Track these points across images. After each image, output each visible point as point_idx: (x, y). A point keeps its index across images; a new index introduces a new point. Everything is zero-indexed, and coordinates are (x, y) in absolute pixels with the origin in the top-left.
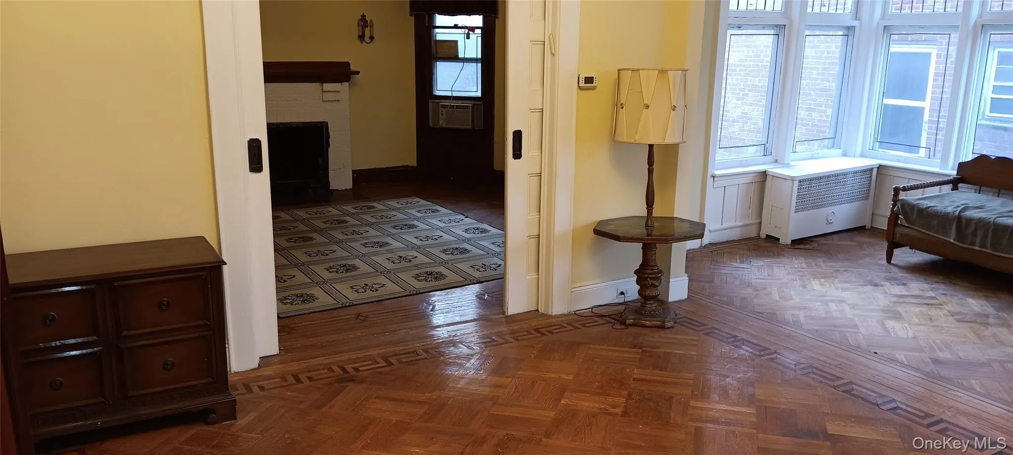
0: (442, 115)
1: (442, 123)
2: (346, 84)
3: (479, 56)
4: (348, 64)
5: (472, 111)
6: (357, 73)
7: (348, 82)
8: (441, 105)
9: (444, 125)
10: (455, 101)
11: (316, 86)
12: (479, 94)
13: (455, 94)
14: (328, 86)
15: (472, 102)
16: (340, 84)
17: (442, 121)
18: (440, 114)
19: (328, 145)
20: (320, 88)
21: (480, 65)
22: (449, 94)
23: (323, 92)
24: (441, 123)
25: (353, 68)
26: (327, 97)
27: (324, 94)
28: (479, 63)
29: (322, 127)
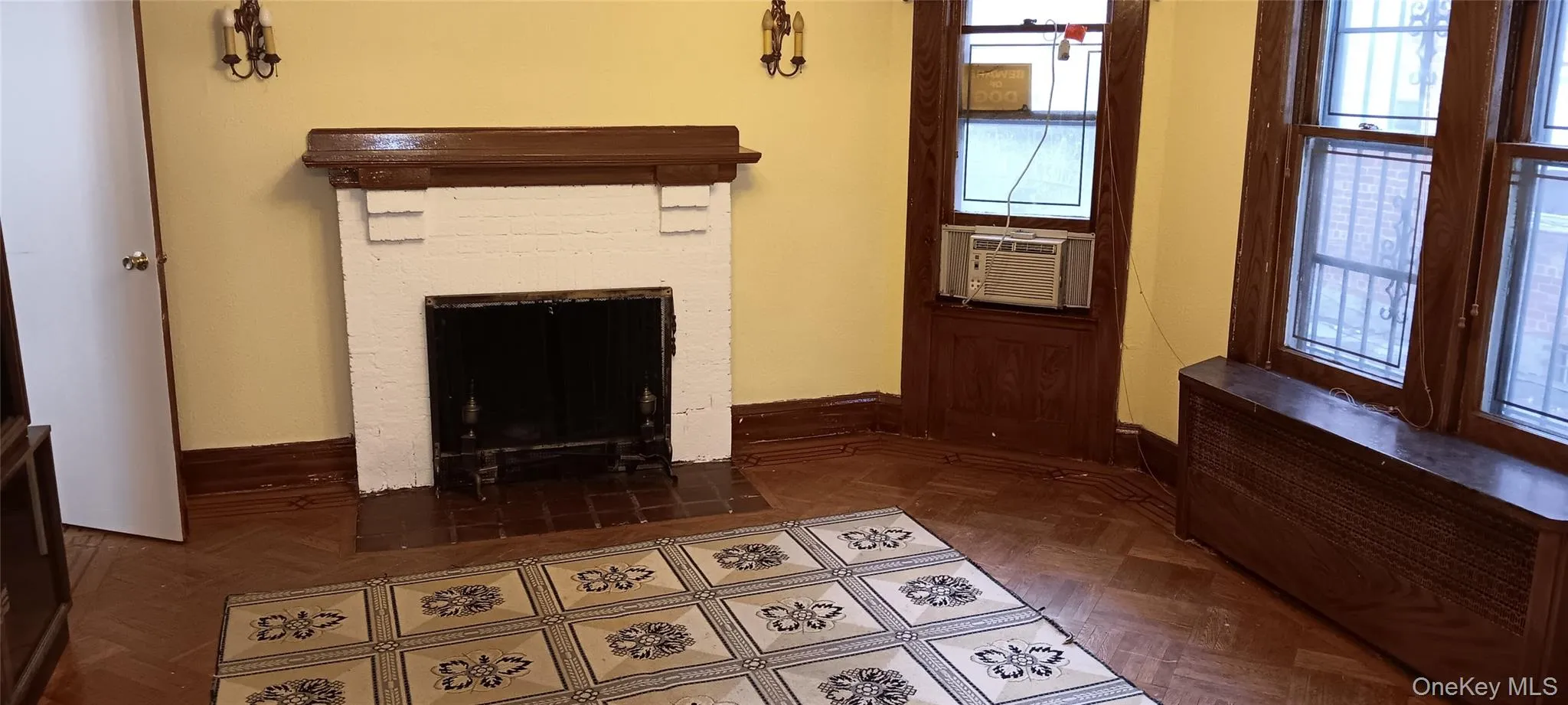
0: (976, 266)
1: (975, 289)
2: (723, 188)
3: (1093, 107)
4: (732, 133)
5: (1062, 258)
6: (754, 157)
7: (729, 182)
8: (979, 241)
9: (981, 296)
10: (1012, 231)
11: (647, 191)
12: (1084, 212)
13: (1018, 211)
14: (675, 194)
15: (1063, 234)
16: (708, 187)
17: (976, 283)
18: (972, 265)
19: (671, 349)
20: (656, 198)
21: (1091, 132)
22: (1000, 210)
23: (662, 209)
24: (971, 289)
25: (746, 143)
26: (673, 222)
27: (663, 213)
28: (1092, 125)
29: (659, 300)
